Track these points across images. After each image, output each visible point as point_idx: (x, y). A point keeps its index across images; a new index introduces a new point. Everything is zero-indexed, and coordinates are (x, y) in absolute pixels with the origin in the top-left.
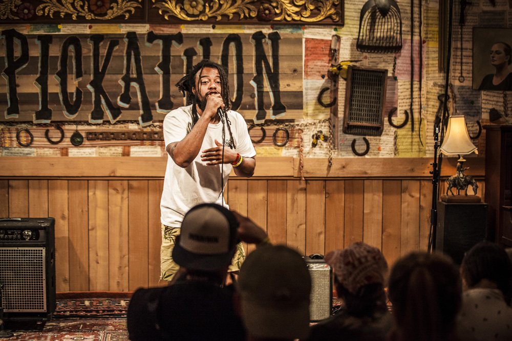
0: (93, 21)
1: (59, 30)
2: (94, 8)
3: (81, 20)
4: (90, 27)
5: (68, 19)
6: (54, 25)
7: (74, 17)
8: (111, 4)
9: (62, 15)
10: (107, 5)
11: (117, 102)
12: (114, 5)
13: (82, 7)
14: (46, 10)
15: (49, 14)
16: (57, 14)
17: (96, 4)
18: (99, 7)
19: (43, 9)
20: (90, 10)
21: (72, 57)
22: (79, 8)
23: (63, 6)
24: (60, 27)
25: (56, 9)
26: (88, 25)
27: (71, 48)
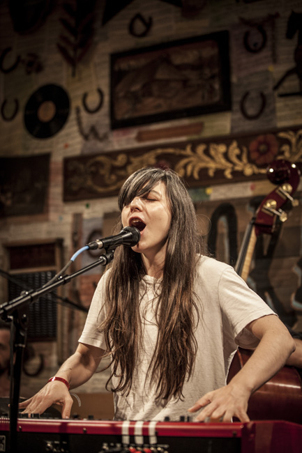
0: (255, 177)
1: (208, 196)
2: (254, 156)
3: (239, 177)
4: (252, 188)
5: (219, 178)
6: (201, 190)
7: (228, 174)
8: (281, 146)
9: (211, 173)
10: (275, 149)
11: (290, 302)
12: (286, 148)
13: (239, 157)
14: (189, 168)
15: (192, 173)
16: (204, 171)
17: (258, 150)
18: (262, 154)
19: (185, 167)
20: (251, 161)
21: (222, 234)
22: (234, 159)
23: (212, 158)
24: (209, 191)
25: (202, 165)
26: (250, 184)
27: (223, 221)
